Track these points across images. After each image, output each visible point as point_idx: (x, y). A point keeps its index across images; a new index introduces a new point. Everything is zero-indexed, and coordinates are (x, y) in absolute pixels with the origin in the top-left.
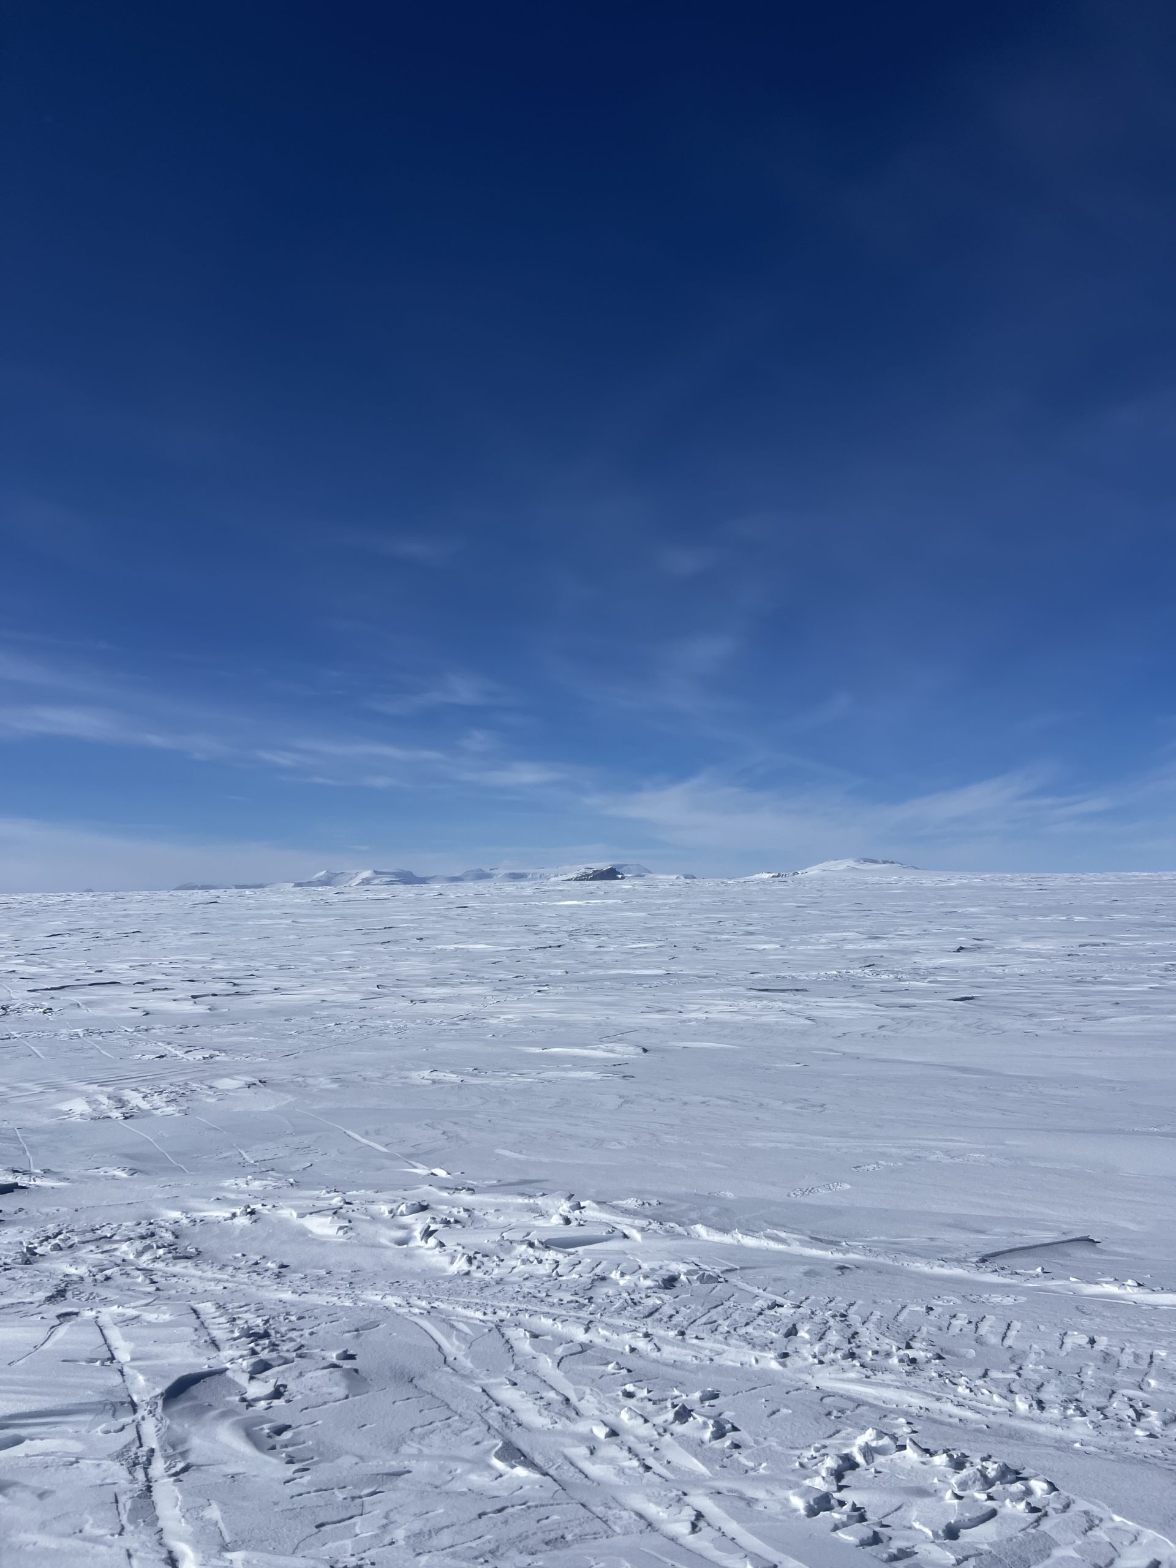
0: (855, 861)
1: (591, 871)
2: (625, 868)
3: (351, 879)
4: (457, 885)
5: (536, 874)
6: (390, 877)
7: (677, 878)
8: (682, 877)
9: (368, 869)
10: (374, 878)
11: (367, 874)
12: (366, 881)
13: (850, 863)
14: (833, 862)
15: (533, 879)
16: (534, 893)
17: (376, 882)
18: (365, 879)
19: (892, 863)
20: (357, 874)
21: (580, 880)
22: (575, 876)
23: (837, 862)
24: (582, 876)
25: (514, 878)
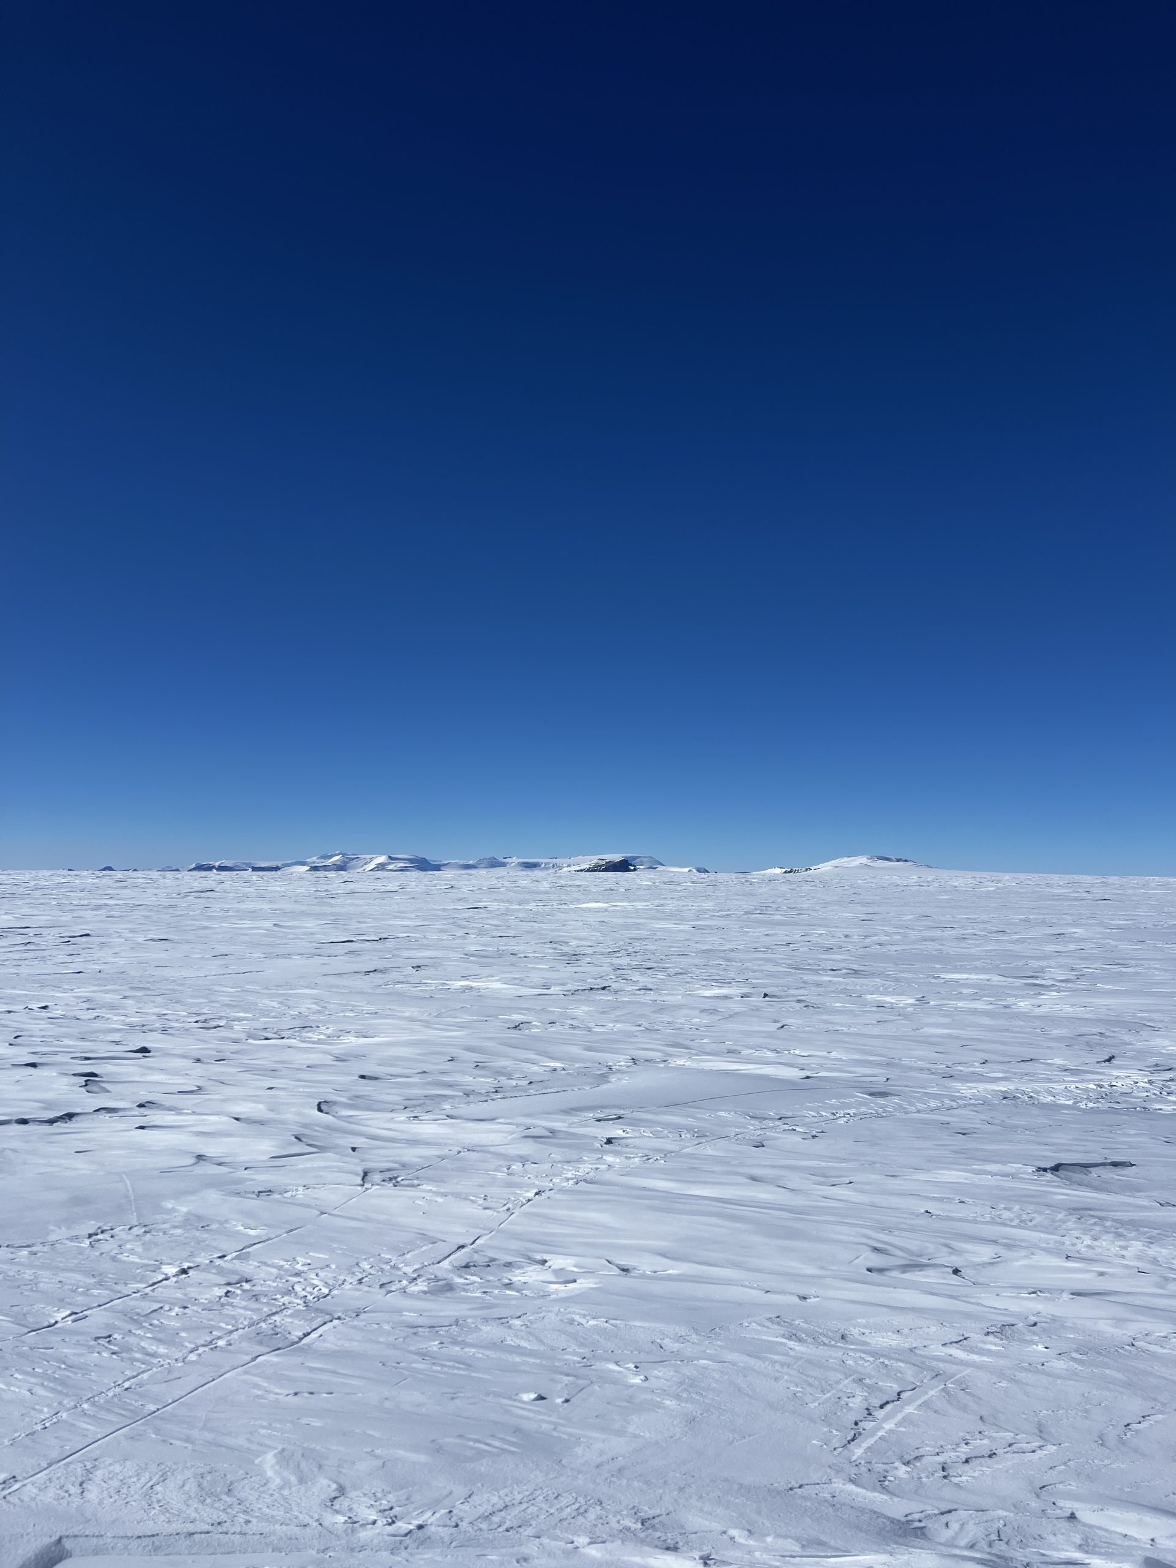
0: (868, 859)
1: (604, 862)
2: (638, 860)
3: (366, 864)
4: (470, 875)
5: (549, 863)
6: (405, 863)
7: (690, 871)
8: (694, 871)
9: (383, 854)
10: (389, 864)
11: (382, 859)
12: (381, 867)
13: (864, 860)
14: (845, 859)
15: (546, 868)
16: (551, 888)
17: (391, 867)
18: (380, 864)
19: (906, 861)
20: (371, 860)
21: (592, 871)
22: (588, 867)
23: (851, 858)
24: (595, 866)
25: (526, 867)
